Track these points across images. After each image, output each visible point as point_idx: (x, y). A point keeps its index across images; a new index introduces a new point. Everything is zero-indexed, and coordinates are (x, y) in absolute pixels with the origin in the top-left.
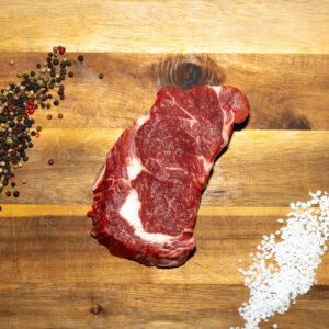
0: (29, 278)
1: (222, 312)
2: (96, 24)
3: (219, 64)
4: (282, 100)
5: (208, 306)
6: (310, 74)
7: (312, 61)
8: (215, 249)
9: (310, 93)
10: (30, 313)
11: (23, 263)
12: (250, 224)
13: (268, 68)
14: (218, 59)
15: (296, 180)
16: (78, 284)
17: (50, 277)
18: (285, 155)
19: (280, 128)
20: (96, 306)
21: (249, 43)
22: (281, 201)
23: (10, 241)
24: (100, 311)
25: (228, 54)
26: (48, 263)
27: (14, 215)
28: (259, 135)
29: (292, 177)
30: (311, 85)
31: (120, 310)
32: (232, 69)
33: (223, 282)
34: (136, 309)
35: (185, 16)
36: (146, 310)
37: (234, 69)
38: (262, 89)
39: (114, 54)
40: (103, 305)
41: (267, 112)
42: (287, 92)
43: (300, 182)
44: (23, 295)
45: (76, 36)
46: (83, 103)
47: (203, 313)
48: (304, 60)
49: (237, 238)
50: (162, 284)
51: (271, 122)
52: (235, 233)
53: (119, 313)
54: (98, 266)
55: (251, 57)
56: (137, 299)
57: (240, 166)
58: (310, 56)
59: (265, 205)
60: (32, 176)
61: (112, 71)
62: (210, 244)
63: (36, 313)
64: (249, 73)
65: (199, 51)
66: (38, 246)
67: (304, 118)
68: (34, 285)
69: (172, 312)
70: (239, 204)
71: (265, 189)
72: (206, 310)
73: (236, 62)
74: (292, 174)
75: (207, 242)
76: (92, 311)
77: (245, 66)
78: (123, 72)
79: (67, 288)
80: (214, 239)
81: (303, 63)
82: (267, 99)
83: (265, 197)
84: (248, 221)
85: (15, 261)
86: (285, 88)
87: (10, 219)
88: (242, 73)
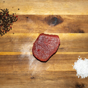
0: (15, 70)
1: (64, 78)
2: (32, 8)
4: (77, 26)
5: (60, 77)
7: (84, 16)
8: (62, 62)
9: (84, 24)
10: (16, 79)
11: (14, 66)
13: (74, 18)
14: (62, 16)
15: (81, 45)
17: (21, 70)
18: (78, 39)
19: (77, 33)
21: (69, 12)
22: (77, 50)
23: (11, 61)
24: (33, 78)
25: (64, 15)
26: (20, 66)
27: (12, 54)
28: (72, 35)
30: (84, 22)
32: (65, 18)
33: (64, 71)
34: (42, 77)
35: (53, 6)
36: (44, 78)
38: (72, 23)
39: (36, 15)
40: (34, 77)
41: (74, 29)
44: (14, 74)
45: (27, 11)
46: (29, 27)
47: (59, 78)
48: (82, 16)
49: (67, 60)
50: (49, 71)
51: (75, 31)
52: (66, 58)
53: (38, 79)
55: (70, 16)
56: (42, 75)
57: (67, 42)
59: (74, 51)
60: (16, 45)
61: (36, 19)
62: (60, 61)
64: (69, 20)
65: (57, 14)
66: (18, 62)
67: (83, 30)
68: (17, 72)
69: (51, 78)
70: (67, 51)
71: (74, 48)
72: (60, 78)
73: (66, 17)
74: (80, 44)
77: (68, 18)
78: (38, 19)
79: (25, 73)
81: (82, 17)
82: (73, 26)
84: (70, 55)
85: (12, 66)
86: (78, 23)
87: (11, 55)
88: (68, 19)
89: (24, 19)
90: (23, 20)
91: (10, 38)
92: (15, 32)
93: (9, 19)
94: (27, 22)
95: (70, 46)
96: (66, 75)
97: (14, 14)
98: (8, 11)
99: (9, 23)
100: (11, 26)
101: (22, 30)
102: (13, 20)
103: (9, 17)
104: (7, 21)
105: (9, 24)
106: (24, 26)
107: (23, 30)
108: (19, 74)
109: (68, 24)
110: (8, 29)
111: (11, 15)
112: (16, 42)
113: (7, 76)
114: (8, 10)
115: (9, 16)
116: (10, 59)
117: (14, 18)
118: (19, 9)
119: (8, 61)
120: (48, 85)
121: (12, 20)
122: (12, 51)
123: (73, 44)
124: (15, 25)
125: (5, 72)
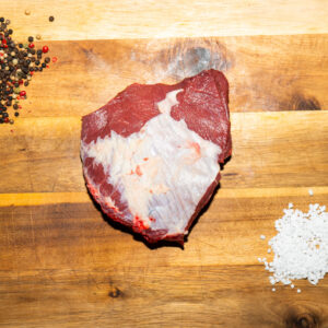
0: (47, 264)
1: (239, 291)
2: (104, 11)
3: (228, 48)
4: (291, 81)
5: (223, 286)
6: (318, 54)
7: (320, 41)
8: (229, 230)
9: (318, 74)
10: (50, 298)
11: (41, 250)
12: (263, 205)
13: (278, 50)
14: (226, 42)
15: (307, 160)
16: (96, 270)
17: (68, 262)
18: (296, 135)
19: (290, 109)
20: (114, 290)
22: (293, 181)
23: (28, 228)
24: (118, 294)
25: (236, 38)
26: (66, 249)
27: (30, 203)
28: (270, 118)
29: (304, 157)
30: (320, 65)
31: (137, 292)
33: (238, 263)
34: (153, 291)
36: (163, 292)
37: (243, 52)
38: (271, 71)
39: (124, 41)
40: (121, 289)
41: (277, 94)
42: (296, 73)
43: (311, 162)
44: (43, 282)
45: (83, 23)
46: (94, 91)
47: (219, 293)
48: (312, 41)
49: (251, 219)
50: (179, 267)
51: (281, 104)
52: (249, 214)
53: (136, 296)
54: (114, 250)
55: (260, 40)
56: (153, 282)
57: (251, 148)
58: (318, 36)
59: (277, 186)
60: (48, 164)
61: (121, 58)
62: (225, 226)
63: (56, 298)
64: (258, 55)
65: (207, 35)
67: (314, 99)
68: (52, 270)
69: (190, 293)
70: (252, 186)
71: (277, 170)
72: (221, 291)
73: (244, 45)
74: (303, 154)
75: (221, 224)
76: (111, 295)
77: (254, 48)
79: (86, 273)
80: (228, 221)
81: (311, 44)
82: (276, 83)
83: (277, 178)
84: (262, 203)
85: (34, 248)
86: (294, 69)
87: (26, 207)
88: (252, 55)
89: (76, 58)
90: (71, 62)
91: (24, 136)
92: (43, 111)
93: (15, 61)
94: (86, 71)
95: (264, 164)
96: (249, 279)
97: (35, 40)
98: (8, 28)
99: (13, 78)
100: (22, 88)
101: (68, 103)
102: (32, 65)
103: (13, 54)
104: (7, 68)
105: (14, 82)
106: (75, 86)
107: (74, 103)
108: (60, 278)
109: (253, 76)
110: (13, 102)
111: (21, 46)
112: (46, 152)
113: (16, 288)
114: (9, 22)
115: (13, 49)
116: (23, 222)
117: (36, 56)
118: (52, 19)
119: (20, 228)
120: (177, 319)
121: (27, 67)
122: (32, 191)
123: (275, 157)
124: (37, 85)
125: (6, 271)
